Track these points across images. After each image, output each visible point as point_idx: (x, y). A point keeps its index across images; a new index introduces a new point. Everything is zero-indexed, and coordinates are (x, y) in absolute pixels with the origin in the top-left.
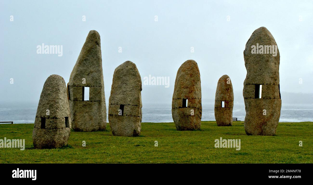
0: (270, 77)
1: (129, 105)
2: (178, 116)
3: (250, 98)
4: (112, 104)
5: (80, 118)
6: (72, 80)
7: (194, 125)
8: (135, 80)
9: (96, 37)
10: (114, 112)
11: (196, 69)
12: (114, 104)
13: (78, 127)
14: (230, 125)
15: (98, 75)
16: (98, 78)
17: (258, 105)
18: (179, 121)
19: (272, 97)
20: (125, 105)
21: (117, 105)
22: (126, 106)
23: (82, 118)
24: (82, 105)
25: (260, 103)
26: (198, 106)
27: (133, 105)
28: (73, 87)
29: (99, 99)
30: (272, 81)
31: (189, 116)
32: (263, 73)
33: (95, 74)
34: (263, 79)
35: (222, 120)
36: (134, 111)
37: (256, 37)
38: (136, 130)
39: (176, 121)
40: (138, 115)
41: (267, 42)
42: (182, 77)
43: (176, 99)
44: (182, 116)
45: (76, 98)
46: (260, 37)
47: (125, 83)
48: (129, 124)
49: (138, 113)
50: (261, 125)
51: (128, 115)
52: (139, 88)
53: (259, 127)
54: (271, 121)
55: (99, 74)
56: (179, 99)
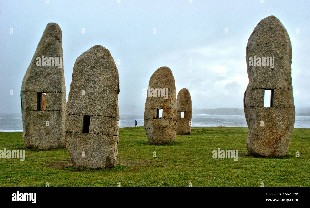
0: (284, 80)
1: (98, 116)
2: (152, 128)
3: (258, 107)
4: (70, 115)
5: (34, 132)
6: (24, 84)
7: (169, 138)
8: (109, 76)
9: (55, 29)
10: (73, 127)
11: (171, 77)
12: (74, 115)
13: (31, 143)
14: (189, 134)
15: (57, 78)
16: (57, 82)
17: (269, 116)
18: (153, 133)
19: (287, 105)
20: (92, 116)
21: (79, 115)
22: (93, 118)
23: (37, 133)
24: (37, 115)
25: (272, 113)
26: (173, 117)
27: (105, 116)
28: (26, 93)
29: (59, 108)
30: (286, 85)
31: (164, 128)
32: (275, 74)
33: (54, 76)
34: (275, 82)
35: (182, 129)
36: (108, 127)
37: (265, 28)
38: (110, 157)
39: (149, 134)
40: (113, 133)
41: (280, 33)
42: (156, 85)
43: (149, 109)
44: (156, 128)
45: (29, 107)
46: (271, 27)
47: (93, 81)
48: (99, 148)
49: (115, 129)
50: (273, 142)
51: (97, 132)
52: (116, 88)
53: (270, 144)
54: (286, 136)
55: (59, 77)
56: (153, 109)
